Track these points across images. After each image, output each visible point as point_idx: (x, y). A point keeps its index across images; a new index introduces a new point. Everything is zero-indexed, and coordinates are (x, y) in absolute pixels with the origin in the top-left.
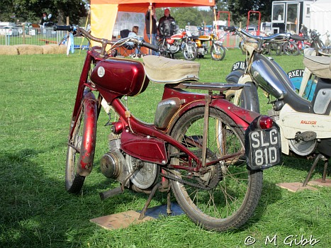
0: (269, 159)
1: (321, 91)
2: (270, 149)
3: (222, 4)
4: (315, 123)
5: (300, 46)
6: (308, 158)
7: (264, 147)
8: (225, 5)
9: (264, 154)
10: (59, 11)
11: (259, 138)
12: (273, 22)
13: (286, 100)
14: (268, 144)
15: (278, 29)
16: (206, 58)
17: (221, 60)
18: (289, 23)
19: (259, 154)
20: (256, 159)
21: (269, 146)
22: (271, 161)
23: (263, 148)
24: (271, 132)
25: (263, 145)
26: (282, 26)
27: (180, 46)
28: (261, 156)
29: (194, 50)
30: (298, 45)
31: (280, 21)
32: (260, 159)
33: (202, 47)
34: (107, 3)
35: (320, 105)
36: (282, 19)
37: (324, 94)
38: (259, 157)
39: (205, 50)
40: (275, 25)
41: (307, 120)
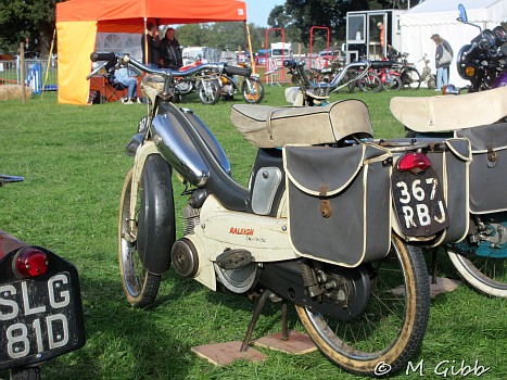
0: (46, 342)
1: (261, 171)
2: (49, 319)
3: (285, 18)
4: (251, 233)
5: (384, 78)
6: (250, 297)
7: (33, 317)
8: (290, 19)
9: (31, 331)
10: (42, 34)
11: (18, 299)
12: (349, 42)
13: (210, 187)
14: (43, 309)
15: (357, 52)
16: (236, 100)
17: (258, 102)
18: (372, 43)
19: (17, 332)
20: (9, 346)
21: (46, 314)
22: (52, 345)
23: (29, 320)
24: (50, 283)
25: (28, 311)
26: (361, 48)
27: (194, 82)
28: (23, 338)
29: (214, 89)
30: (380, 77)
31: (358, 40)
32: (21, 345)
33: (228, 84)
34: (79, 20)
35: (261, 198)
36: (362, 38)
37: (266, 177)
38: (18, 339)
39: (234, 87)
40: (352, 47)
41: (239, 227)
